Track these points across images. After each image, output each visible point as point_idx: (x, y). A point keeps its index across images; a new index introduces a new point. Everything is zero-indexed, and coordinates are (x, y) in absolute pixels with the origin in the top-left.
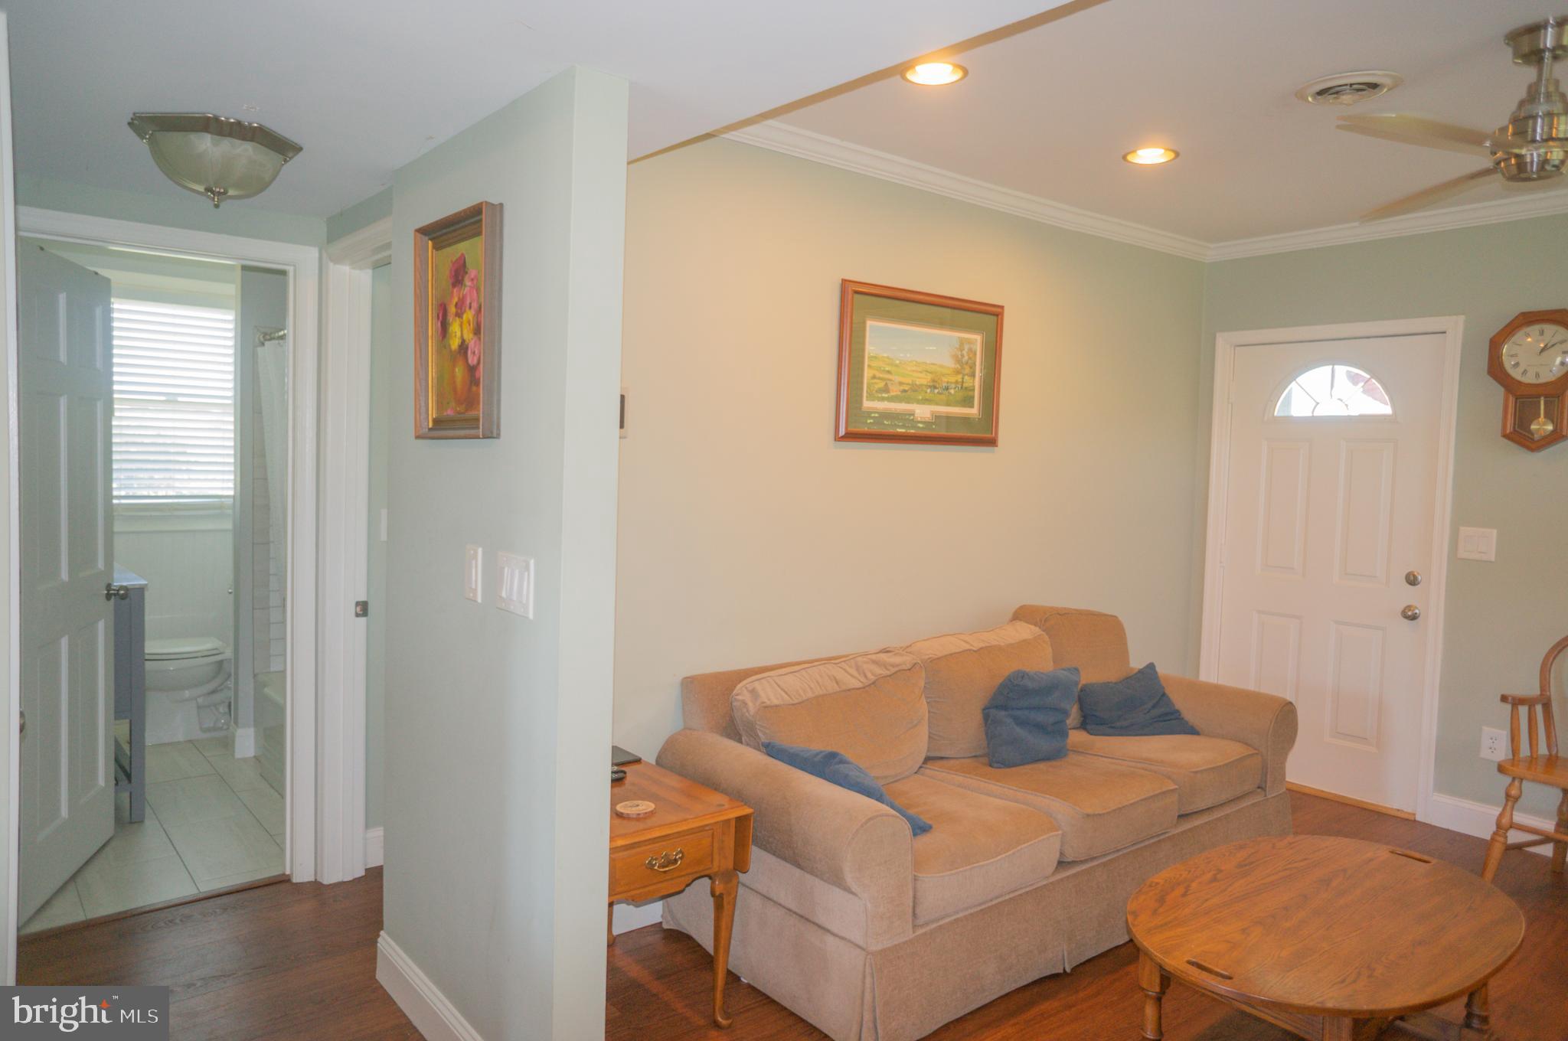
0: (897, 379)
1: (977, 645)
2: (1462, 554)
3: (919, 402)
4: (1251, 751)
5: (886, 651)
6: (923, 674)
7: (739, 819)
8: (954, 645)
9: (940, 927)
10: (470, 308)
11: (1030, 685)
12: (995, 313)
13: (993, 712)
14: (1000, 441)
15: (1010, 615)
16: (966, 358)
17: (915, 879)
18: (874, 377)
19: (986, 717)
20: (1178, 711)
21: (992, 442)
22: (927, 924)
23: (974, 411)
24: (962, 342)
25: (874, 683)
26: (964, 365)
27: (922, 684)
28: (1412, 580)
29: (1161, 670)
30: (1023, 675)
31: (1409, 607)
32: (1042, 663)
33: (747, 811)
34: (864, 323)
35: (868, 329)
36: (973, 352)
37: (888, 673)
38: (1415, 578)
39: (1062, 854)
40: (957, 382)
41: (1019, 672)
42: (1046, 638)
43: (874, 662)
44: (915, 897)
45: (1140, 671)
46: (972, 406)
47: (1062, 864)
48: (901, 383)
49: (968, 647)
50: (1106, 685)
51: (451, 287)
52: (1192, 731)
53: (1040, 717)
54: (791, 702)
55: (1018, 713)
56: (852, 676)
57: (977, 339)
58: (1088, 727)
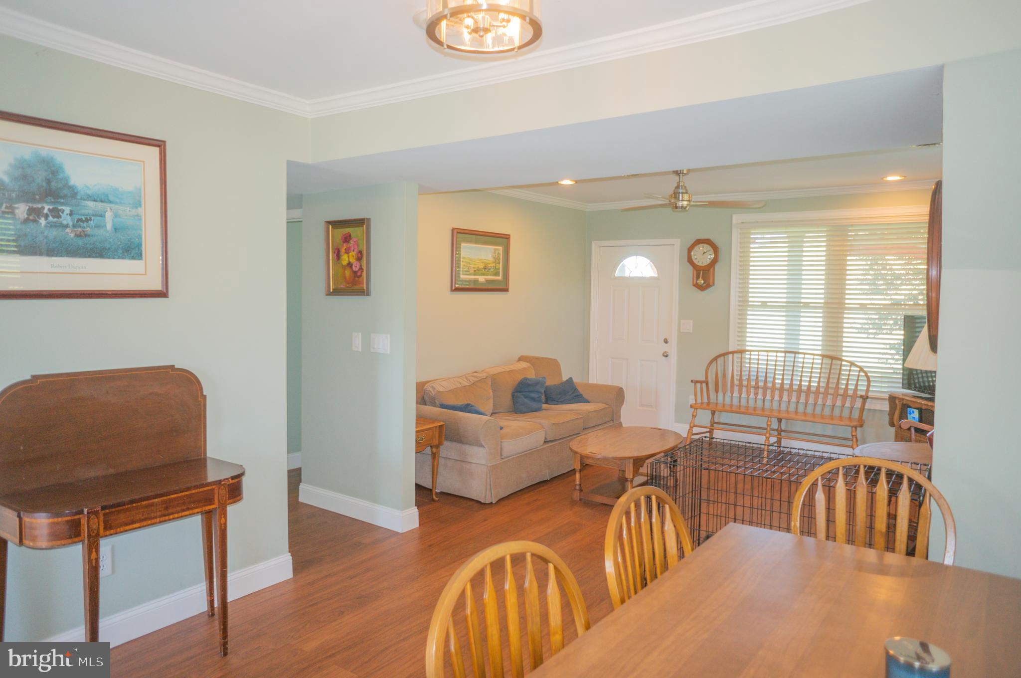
0: (472, 266)
1: (508, 370)
2: (681, 331)
3: (480, 275)
4: (608, 406)
5: (476, 372)
6: (490, 380)
7: (440, 426)
8: (499, 370)
9: (509, 460)
10: (354, 251)
11: (529, 382)
12: (507, 237)
13: (516, 394)
14: (510, 289)
15: (517, 360)
16: (497, 257)
17: (501, 442)
18: (464, 266)
19: (513, 396)
20: (581, 395)
21: (506, 290)
22: (505, 458)
23: (500, 278)
24: (495, 250)
25: (473, 384)
26: (497, 261)
27: (490, 384)
28: (666, 341)
29: (575, 380)
30: (526, 379)
31: (665, 352)
32: (531, 375)
33: (442, 423)
34: (461, 245)
35: (462, 247)
36: (499, 254)
37: (478, 380)
38: (667, 340)
39: (546, 438)
40: (493, 267)
41: (525, 378)
42: (532, 367)
43: (473, 376)
44: (501, 448)
45: (567, 380)
46: (499, 276)
47: (546, 442)
48: (474, 268)
49: (504, 370)
50: (555, 385)
51: (342, 243)
52: (587, 401)
53: (533, 395)
54: (446, 390)
55: (524, 393)
56: (464, 381)
57: (501, 248)
58: (548, 402)
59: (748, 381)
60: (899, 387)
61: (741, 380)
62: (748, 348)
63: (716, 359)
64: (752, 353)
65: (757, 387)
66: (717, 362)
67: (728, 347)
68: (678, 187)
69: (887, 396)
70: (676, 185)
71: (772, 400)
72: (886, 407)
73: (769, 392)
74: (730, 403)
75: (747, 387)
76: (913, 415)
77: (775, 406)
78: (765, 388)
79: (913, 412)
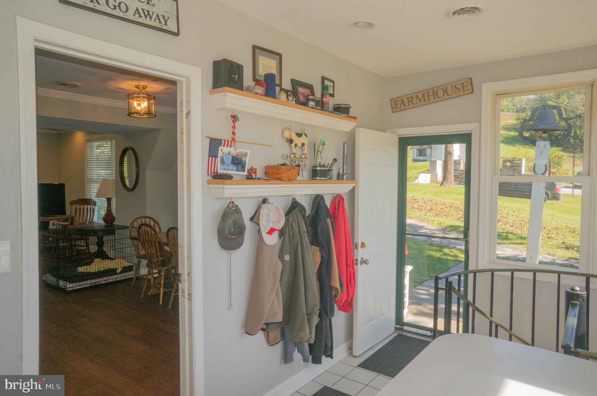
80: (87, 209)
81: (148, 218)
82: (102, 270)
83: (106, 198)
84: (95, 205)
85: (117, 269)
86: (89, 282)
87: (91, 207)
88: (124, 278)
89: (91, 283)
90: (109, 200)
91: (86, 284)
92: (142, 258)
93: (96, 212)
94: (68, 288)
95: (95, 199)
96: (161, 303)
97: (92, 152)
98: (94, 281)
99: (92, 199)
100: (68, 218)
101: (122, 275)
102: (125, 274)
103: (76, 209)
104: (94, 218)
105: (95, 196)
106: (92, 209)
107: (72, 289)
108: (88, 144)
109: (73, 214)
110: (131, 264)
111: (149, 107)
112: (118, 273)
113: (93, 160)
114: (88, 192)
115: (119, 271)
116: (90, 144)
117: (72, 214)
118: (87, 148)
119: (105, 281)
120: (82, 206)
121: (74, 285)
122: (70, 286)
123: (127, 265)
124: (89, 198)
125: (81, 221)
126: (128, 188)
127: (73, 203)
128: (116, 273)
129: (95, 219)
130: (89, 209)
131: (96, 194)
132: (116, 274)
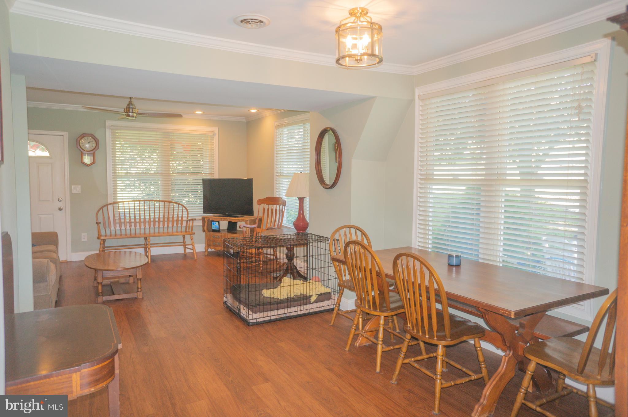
2: (73, 193)
28: (60, 200)
31: (60, 207)
59: (124, 220)
60: (202, 213)
61: (120, 219)
62: (118, 200)
63: (102, 208)
64: (125, 203)
65: (130, 222)
66: (103, 210)
67: (107, 200)
68: (129, 104)
69: (201, 218)
70: (128, 103)
71: (140, 228)
72: (201, 223)
73: (138, 224)
74: (115, 234)
75: (124, 223)
76: (215, 225)
77: (143, 231)
78: (135, 222)
79: (215, 223)
80: (276, 210)
81: (355, 228)
82: (292, 296)
83: (298, 198)
84: (285, 206)
85: (311, 296)
86: (276, 312)
87: (280, 207)
88: (320, 309)
89: (278, 315)
90: (301, 200)
91: (272, 316)
92: (346, 287)
93: (285, 213)
94: (251, 320)
95: (285, 198)
96: (378, 370)
97: (283, 140)
98: (283, 311)
99: (281, 198)
100: (256, 220)
101: (317, 304)
102: (321, 304)
103: (264, 209)
104: (283, 221)
105: (285, 194)
106: (281, 209)
107: (255, 321)
108: (277, 131)
109: (261, 214)
110: (329, 291)
111: (372, 45)
112: (312, 302)
113: (283, 149)
114: (277, 189)
115: (313, 299)
116: (280, 131)
117: (259, 215)
118: (277, 135)
119: (296, 312)
120: (270, 206)
121: (258, 315)
122: (253, 317)
123: (323, 292)
124: (278, 196)
125: (269, 226)
126: (326, 185)
127: (261, 202)
128: (310, 301)
129: (285, 222)
130: (278, 209)
131: (286, 192)
132: (310, 303)
